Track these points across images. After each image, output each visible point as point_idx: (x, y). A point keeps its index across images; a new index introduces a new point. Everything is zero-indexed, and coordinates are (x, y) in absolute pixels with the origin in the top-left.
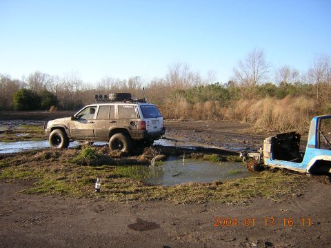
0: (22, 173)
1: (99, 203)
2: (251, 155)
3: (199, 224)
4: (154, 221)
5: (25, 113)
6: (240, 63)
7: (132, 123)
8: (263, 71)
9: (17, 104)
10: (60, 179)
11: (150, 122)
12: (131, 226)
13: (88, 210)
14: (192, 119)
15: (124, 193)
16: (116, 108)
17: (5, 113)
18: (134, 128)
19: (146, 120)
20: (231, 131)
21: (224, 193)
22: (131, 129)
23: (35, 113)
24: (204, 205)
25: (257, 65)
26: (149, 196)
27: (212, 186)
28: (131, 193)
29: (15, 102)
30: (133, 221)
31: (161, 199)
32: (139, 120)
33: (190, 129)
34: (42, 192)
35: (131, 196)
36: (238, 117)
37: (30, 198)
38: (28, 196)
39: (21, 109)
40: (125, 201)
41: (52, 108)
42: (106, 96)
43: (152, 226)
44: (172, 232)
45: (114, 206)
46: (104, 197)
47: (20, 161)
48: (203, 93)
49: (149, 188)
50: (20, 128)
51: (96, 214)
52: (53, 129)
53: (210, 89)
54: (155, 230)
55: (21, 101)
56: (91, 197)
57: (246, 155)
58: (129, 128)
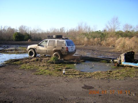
0: (30, 66)
1: (66, 79)
2: (115, 61)
3: (109, 87)
4: (91, 86)
5: (18, 42)
6: (109, 22)
7: (62, 48)
8: (118, 25)
9: (15, 38)
10: (46, 69)
11: (70, 48)
12: (83, 87)
13: (63, 81)
14: (89, 45)
15: (75, 75)
16: (56, 41)
17: (10, 42)
18: (63, 50)
19: (68, 47)
20: (106, 50)
21: (114, 75)
22: (62, 50)
23: (22, 42)
24: (108, 80)
25: (115, 23)
26: (85, 76)
27: (108, 72)
28: (77, 75)
29: (14, 37)
30: (83, 86)
31: (90, 77)
32: (65, 47)
33: (89, 50)
34: (42, 74)
35: (78, 76)
36: (108, 45)
37: (38, 76)
38: (37, 76)
39: (16, 40)
40: (76, 78)
41: (29, 40)
42: (52, 36)
43: (91, 88)
44: (100, 90)
45: (72, 80)
46: (67, 76)
47: (26, 62)
48: (93, 35)
49: (84, 73)
50: (19, 48)
51: (67, 83)
52: (30, 49)
53: (96, 33)
54: (93, 89)
55: (16, 37)
56: (62, 76)
57: (113, 61)
58: (61, 50)
